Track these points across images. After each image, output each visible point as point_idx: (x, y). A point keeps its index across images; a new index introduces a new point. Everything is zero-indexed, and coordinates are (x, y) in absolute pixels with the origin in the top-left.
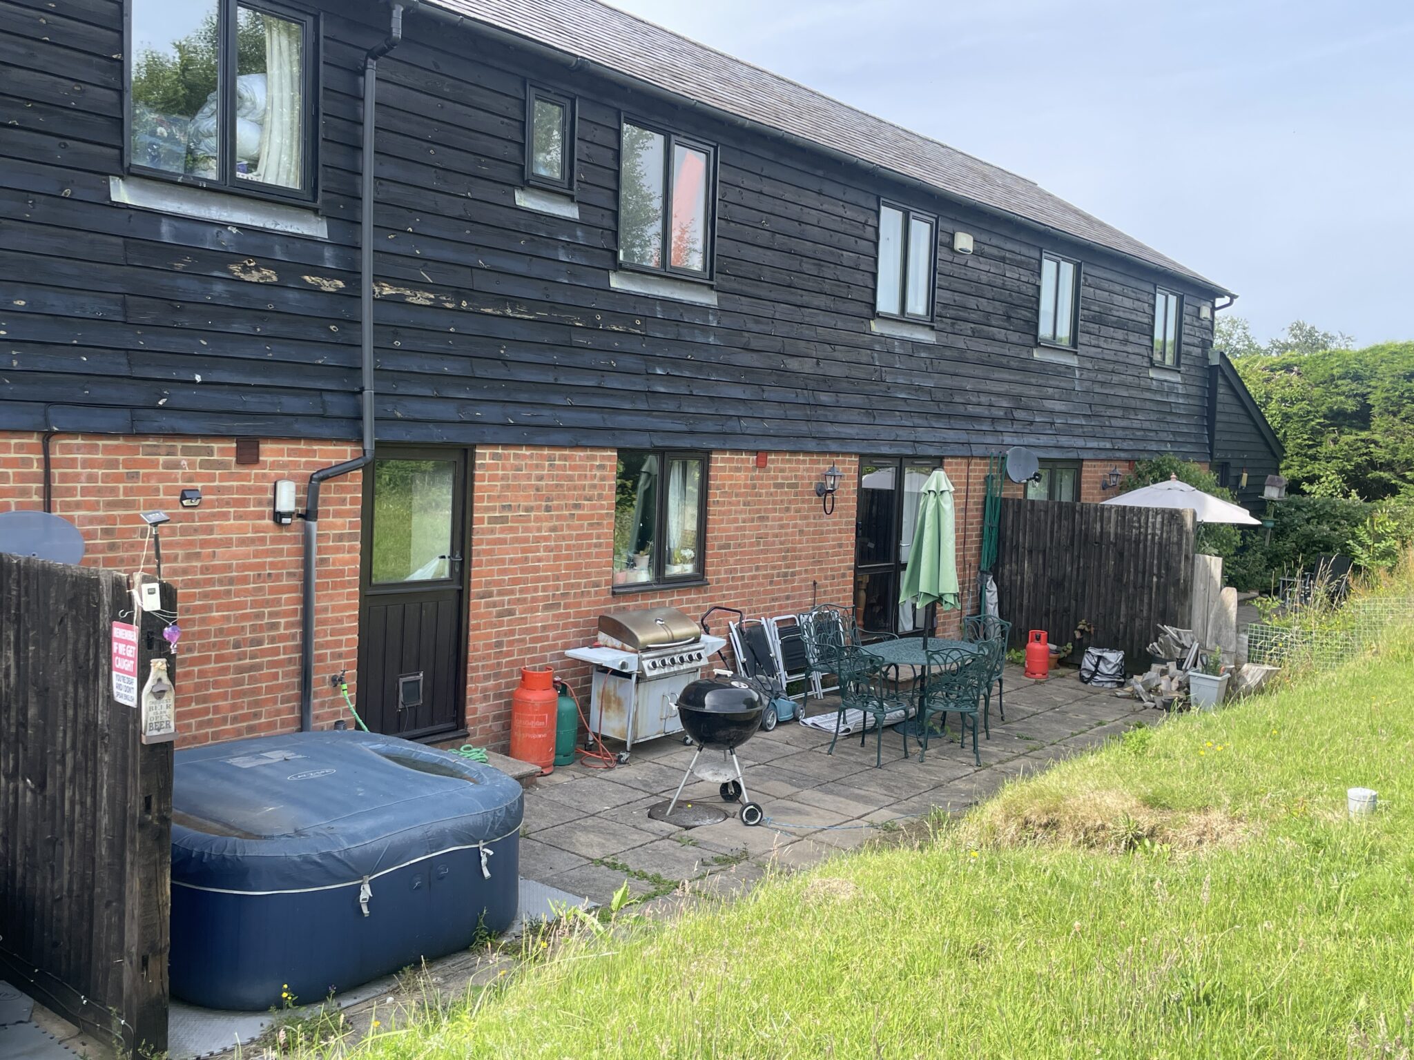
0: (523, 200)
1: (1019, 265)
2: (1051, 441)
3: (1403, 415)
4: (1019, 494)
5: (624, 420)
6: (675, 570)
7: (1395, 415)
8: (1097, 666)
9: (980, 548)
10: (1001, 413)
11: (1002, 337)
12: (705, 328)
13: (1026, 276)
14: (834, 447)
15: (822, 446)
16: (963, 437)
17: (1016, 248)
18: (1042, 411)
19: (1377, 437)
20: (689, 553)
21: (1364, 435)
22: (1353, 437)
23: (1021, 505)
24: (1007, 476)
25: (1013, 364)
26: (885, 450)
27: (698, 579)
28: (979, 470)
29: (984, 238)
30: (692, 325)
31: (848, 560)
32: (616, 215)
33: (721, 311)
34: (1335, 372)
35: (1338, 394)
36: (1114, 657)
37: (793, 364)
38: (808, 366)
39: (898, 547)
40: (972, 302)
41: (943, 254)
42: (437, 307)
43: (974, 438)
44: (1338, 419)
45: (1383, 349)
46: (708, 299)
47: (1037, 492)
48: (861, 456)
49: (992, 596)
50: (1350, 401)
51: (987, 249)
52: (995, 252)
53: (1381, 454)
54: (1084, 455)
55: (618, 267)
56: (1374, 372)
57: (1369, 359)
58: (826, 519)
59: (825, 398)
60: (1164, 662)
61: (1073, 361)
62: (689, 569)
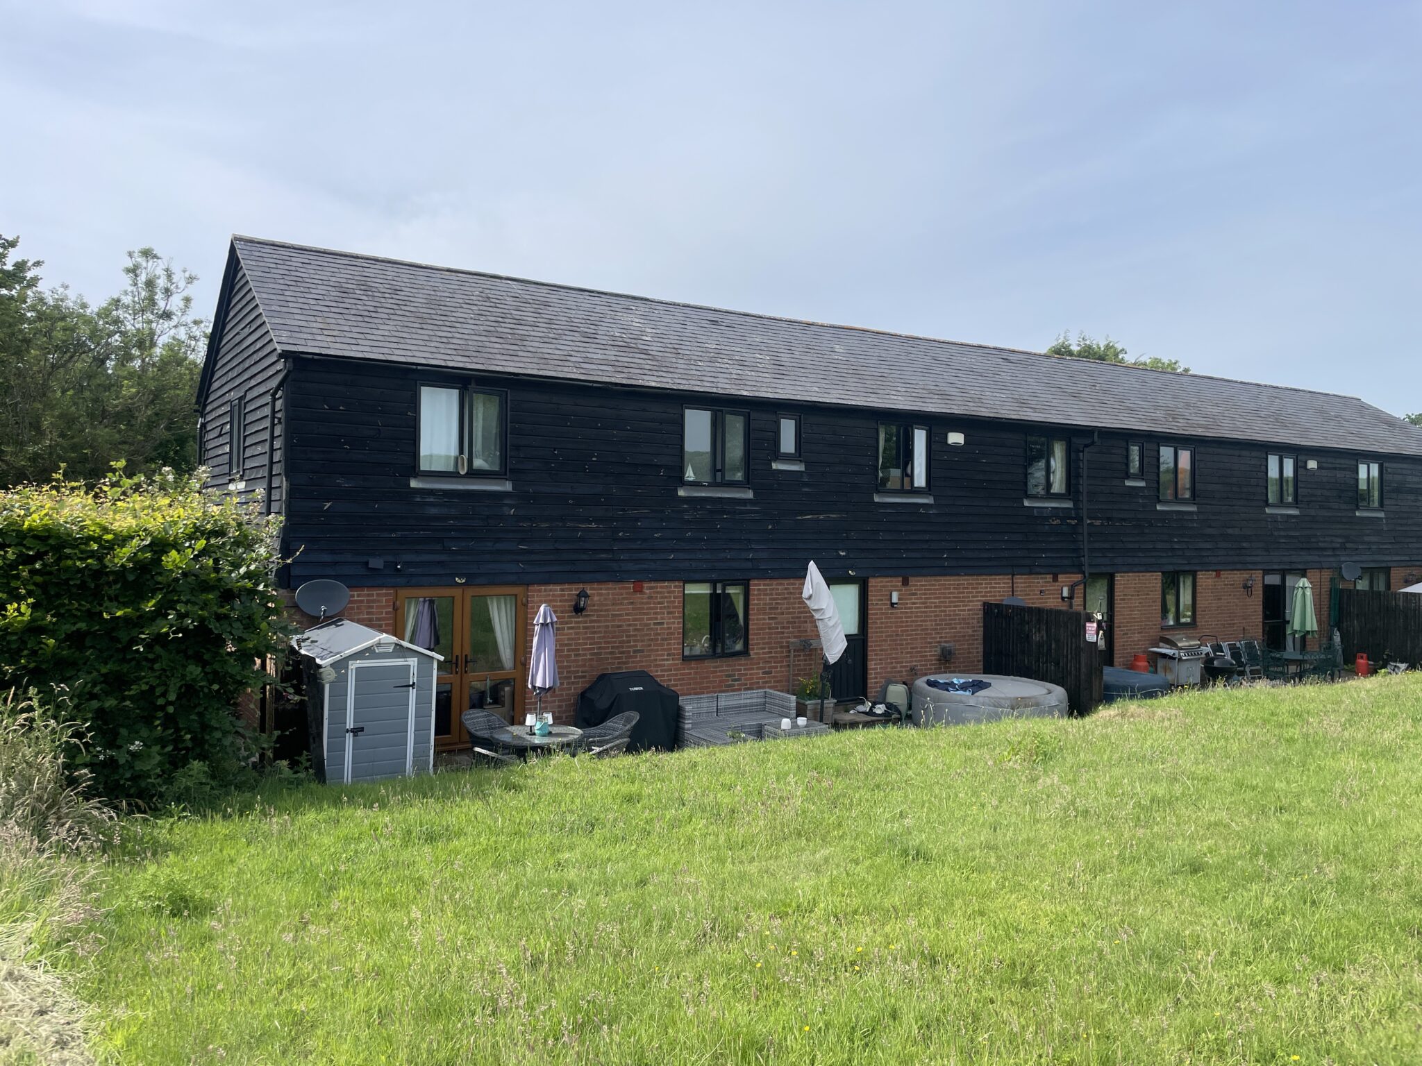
0: (1128, 483)
1: (1344, 469)
2: (1371, 558)
4: (1351, 587)
5: (1164, 561)
6: (1183, 620)
9: (1329, 614)
10: (1338, 546)
11: (1337, 507)
12: (1193, 521)
13: (1348, 474)
14: (1250, 567)
15: (1244, 566)
16: (1317, 559)
17: (1342, 461)
18: (1363, 543)
20: (1189, 613)
23: (1352, 594)
24: (1343, 577)
25: (1344, 520)
26: (1276, 567)
27: (1193, 624)
28: (1327, 575)
29: (1323, 460)
30: (1187, 520)
31: (1260, 619)
32: (1158, 482)
33: (1198, 513)
37: (1230, 531)
38: (1236, 531)
39: (1284, 613)
40: (1319, 492)
41: (1301, 471)
42: (1102, 525)
43: (1322, 559)
46: (1193, 508)
47: (1362, 585)
48: (1264, 570)
49: (1337, 638)
51: (1324, 465)
52: (1330, 465)
54: (1390, 564)
55: (1159, 501)
58: (1248, 599)
59: (1245, 545)
61: (1382, 515)
62: (1189, 620)
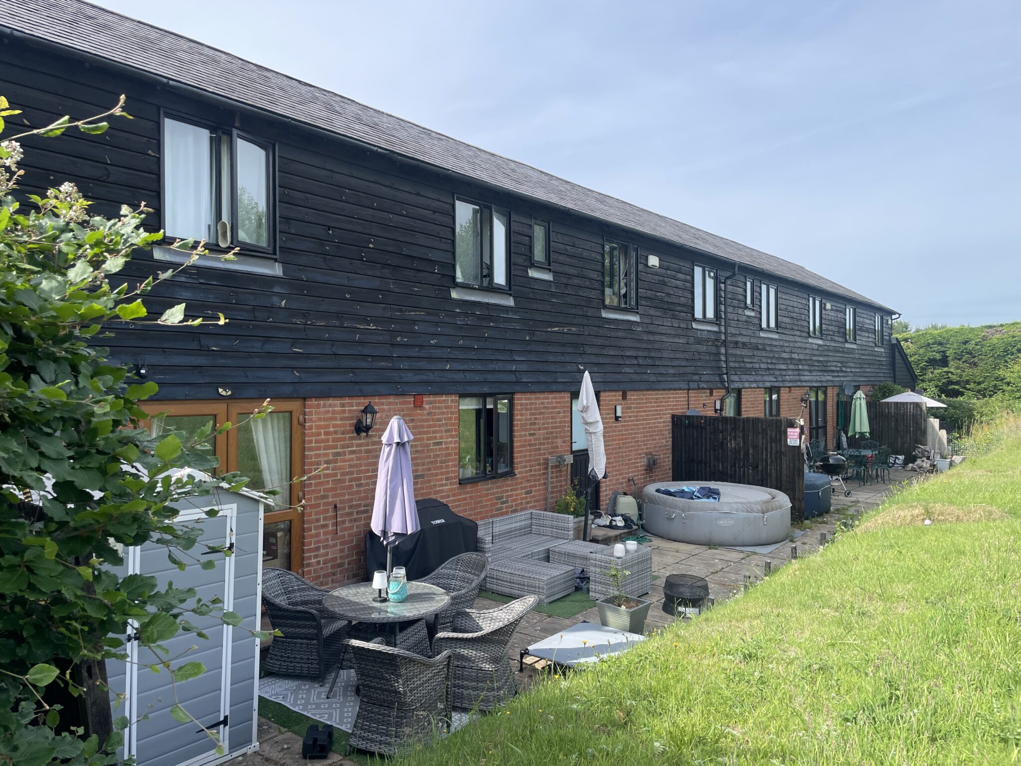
1: (840, 311)
3: (963, 360)
7: (959, 360)
8: (895, 461)
11: (838, 339)
13: (842, 315)
16: (831, 379)
17: (840, 305)
19: (952, 370)
21: (946, 369)
22: (940, 371)
25: (841, 350)
26: (815, 385)
28: (836, 391)
34: (930, 341)
35: (932, 351)
36: (902, 457)
40: (831, 328)
41: (823, 311)
44: (932, 362)
45: (951, 331)
50: (937, 354)
51: (834, 306)
53: (954, 378)
54: (860, 383)
56: (948, 340)
57: (945, 335)
60: (921, 458)
61: (855, 347)
